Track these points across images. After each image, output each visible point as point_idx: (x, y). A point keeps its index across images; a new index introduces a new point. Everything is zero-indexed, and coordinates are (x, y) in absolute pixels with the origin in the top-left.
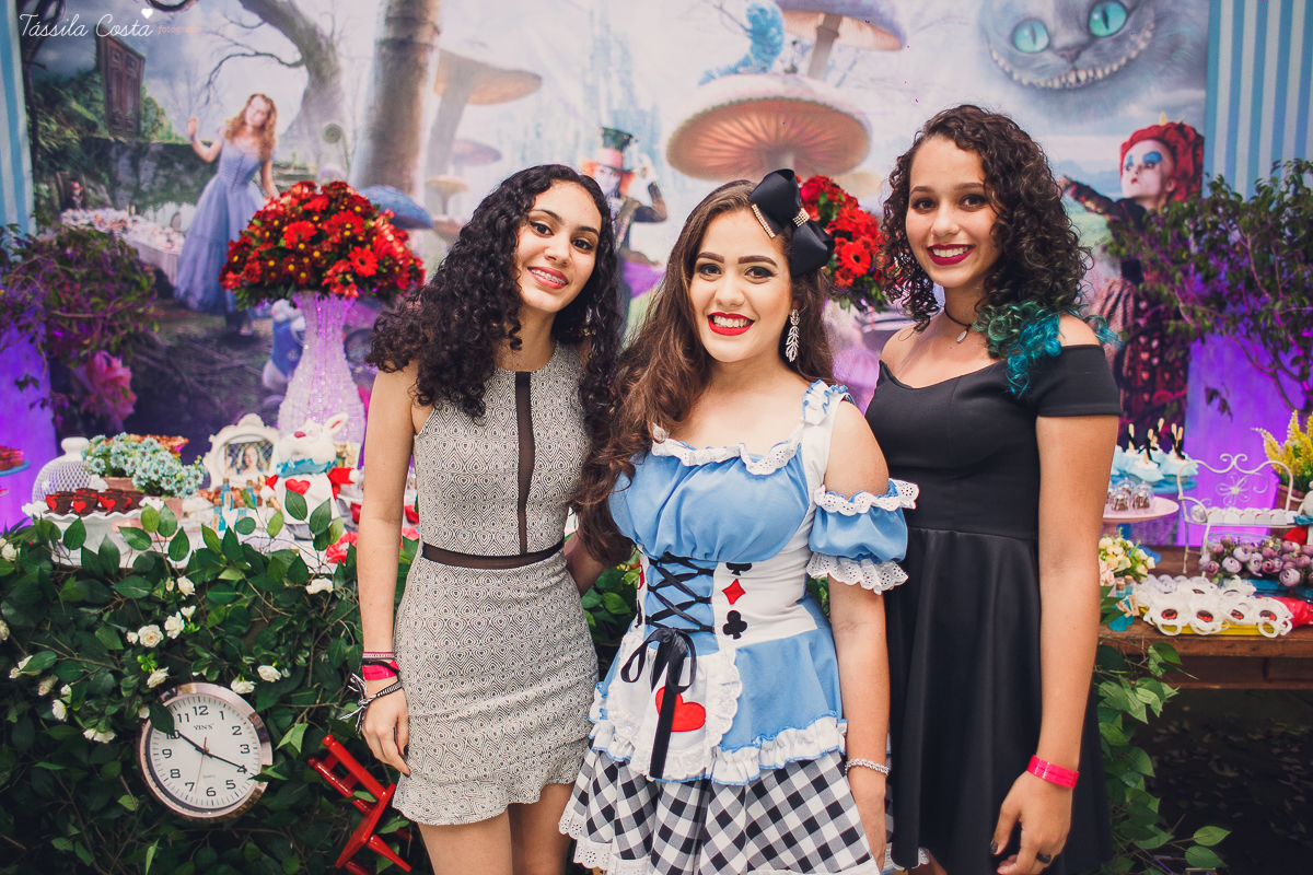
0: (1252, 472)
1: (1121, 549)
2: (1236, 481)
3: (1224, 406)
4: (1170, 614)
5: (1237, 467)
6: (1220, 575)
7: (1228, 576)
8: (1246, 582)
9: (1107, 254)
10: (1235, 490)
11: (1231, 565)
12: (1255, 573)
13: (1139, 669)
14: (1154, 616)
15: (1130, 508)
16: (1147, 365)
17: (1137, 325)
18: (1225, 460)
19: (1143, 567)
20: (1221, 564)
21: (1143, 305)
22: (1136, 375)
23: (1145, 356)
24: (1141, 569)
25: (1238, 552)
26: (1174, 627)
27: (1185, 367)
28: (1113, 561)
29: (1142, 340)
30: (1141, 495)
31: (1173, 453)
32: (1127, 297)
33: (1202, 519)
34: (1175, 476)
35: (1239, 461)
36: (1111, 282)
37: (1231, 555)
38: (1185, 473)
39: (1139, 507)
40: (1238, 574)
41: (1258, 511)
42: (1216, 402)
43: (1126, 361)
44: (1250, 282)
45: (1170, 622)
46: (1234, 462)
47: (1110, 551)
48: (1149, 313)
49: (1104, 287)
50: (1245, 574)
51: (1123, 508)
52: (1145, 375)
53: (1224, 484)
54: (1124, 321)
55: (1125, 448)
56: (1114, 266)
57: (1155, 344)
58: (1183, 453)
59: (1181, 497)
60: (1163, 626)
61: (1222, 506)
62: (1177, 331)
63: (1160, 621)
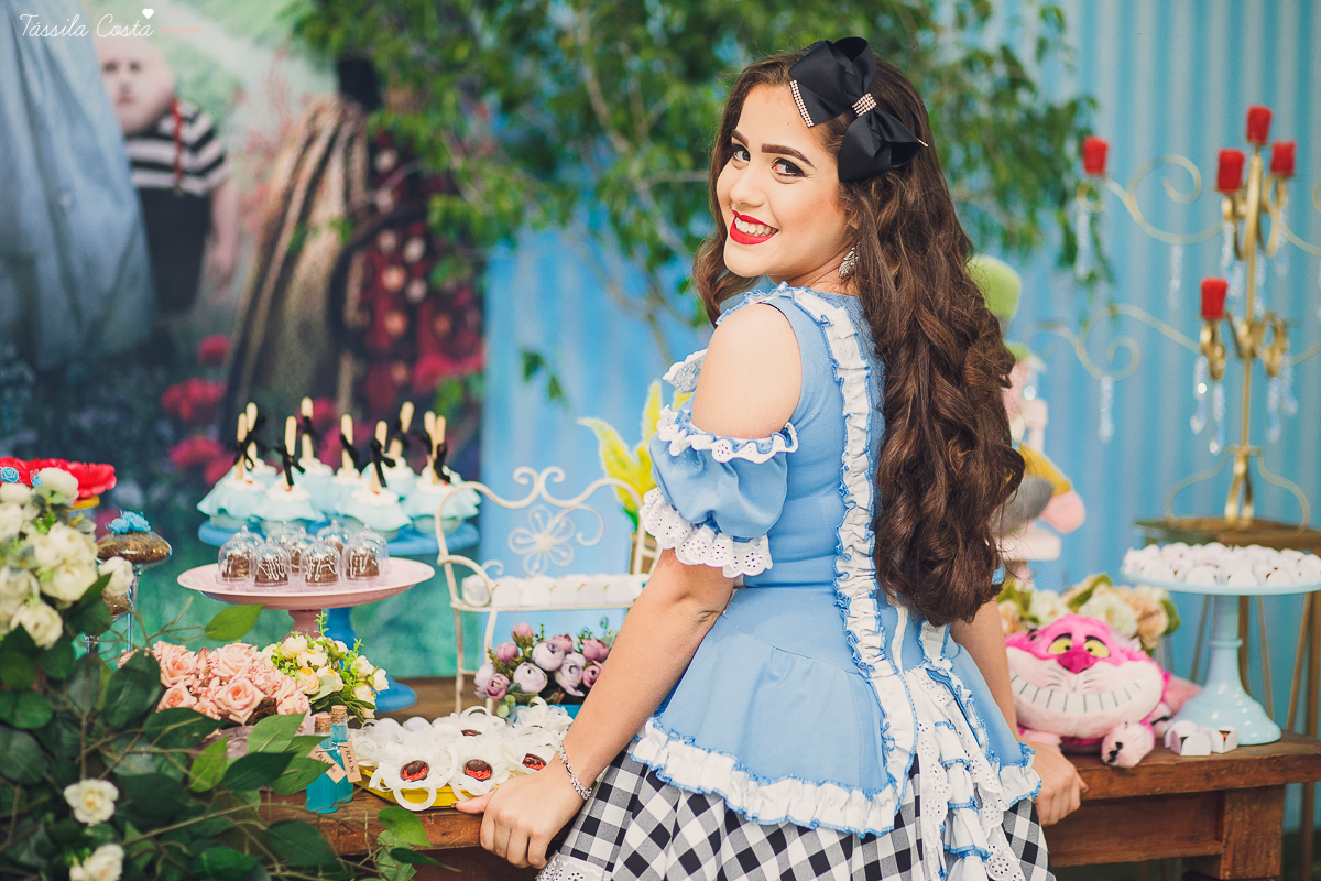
0: (573, 503)
1: (324, 657)
2: (545, 520)
3: (555, 389)
4: (415, 770)
5: (546, 496)
6: (511, 698)
7: (524, 700)
8: (555, 709)
9: (301, 43)
10: (543, 541)
11: (528, 679)
12: (571, 691)
13: (357, 870)
14: (387, 778)
15: (342, 578)
16: (400, 300)
17: (372, 208)
18: (524, 481)
19: (367, 688)
20: (511, 679)
21: (386, 160)
22: (375, 324)
23: (393, 278)
24: (362, 693)
25: (541, 654)
26: (423, 793)
27: (479, 302)
28: (309, 682)
29: (388, 241)
30: (361, 551)
31: (429, 472)
32: (351, 141)
33: (482, 599)
34: (431, 517)
35: (549, 483)
36: (312, 106)
37: (528, 660)
38: (451, 511)
39: (358, 574)
40: (543, 694)
41: (581, 578)
42: (540, 381)
43: (353, 290)
44: (589, 114)
45: (418, 785)
46: (540, 485)
47: (302, 661)
48: (398, 178)
49: (300, 118)
50: (556, 695)
51: (330, 577)
52: (395, 323)
53: (522, 530)
54: (347, 194)
55: (336, 466)
56: (319, 67)
57: (414, 250)
58: (446, 470)
59: (444, 557)
60: (403, 793)
61: (522, 575)
62: (448, 219)
63: (397, 784)
